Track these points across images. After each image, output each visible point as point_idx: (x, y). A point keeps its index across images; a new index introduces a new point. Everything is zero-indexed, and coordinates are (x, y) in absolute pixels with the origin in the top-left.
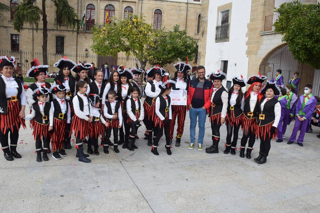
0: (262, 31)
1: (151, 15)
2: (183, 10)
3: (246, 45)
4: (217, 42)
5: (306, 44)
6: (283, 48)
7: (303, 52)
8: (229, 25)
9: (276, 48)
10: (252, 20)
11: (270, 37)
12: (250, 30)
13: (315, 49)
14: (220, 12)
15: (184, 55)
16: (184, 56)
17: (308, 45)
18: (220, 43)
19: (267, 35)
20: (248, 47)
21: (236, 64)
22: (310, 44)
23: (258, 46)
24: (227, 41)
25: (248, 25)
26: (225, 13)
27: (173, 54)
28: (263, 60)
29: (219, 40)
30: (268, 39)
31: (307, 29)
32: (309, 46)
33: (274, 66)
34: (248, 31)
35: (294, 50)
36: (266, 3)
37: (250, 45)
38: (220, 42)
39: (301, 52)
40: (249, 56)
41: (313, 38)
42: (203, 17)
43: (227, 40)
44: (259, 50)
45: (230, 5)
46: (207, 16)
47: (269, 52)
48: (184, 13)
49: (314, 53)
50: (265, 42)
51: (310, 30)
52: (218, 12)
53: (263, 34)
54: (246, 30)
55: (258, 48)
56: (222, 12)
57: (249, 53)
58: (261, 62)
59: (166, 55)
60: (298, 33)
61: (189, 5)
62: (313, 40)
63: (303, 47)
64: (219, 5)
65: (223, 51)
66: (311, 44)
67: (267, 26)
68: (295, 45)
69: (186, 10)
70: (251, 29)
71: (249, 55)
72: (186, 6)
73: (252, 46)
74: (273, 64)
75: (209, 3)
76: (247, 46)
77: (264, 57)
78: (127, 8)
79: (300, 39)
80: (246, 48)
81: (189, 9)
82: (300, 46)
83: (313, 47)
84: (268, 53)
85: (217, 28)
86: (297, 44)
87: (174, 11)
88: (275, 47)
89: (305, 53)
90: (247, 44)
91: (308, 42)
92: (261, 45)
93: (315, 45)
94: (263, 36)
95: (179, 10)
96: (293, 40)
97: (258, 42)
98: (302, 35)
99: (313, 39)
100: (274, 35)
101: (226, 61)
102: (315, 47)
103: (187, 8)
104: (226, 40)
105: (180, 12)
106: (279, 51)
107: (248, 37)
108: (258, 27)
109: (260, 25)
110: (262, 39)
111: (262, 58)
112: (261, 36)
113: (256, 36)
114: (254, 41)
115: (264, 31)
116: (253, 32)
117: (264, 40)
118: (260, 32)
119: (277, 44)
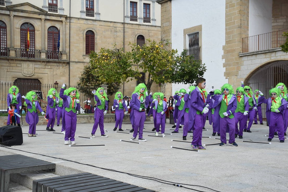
0: (240, 53)
1: (82, 38)
2: (119, 31)
3: (223, 67)
6: (268, 66)
8: (201, 48)
9: (259, 67)
10: (227, 42)
11: (250, 58)
14: (187, 35)
19: (247, 56)
23: (237, 67)
25: (224, 48)
26: (192, 36)
28: (245, 80)
30: (248, 59)
33: (259, 85)
34: (224, 54)
36: (241, 25)
37: (228, 67)
40: (228, 78)
42: (164, 40)
44: (239, 71)
45: (200, 27)
46: (171, 39)
48: (121, 34)
50: (245, 63)
52: (185, 35)
53: (242, 55)
54: (222, 52)
55: (238, 69)
56: (189, 35)
57: (228, 75)
61: (126, 25)
64: (185, 28)
67: (245, 47)
69: (122, 31)
70: (227, 51)
71: (228, 77)
72: (122, 26)
73: (230, 67)
74: (257, 84)
75: (171, 26)
76: (225, 68)
77: (246, 77)
78: (51, 28)
80: (224, 70)
81: (126, 30)
84: (250, 73)
87: (109, 33)
88: (258, 67)
90: (225, 65)
92: (241, 66)
94: (242, 57)
95: (115, 32)
97: (237, 63)
100: (255, 55)
103: (123, 28)
105: (115, 34)
106: (262, 69)
107: (224, 59)
108: (236, 49)
109: (238, 47)
110: (241, 60)
111: (244, 79)
112: (241, 57)
113: (234, 58)
114: (233, 62)
115: (242, 53)
116: (230, 53)
117: (244, 61)
118: (238, 54)
119: (260, 64)
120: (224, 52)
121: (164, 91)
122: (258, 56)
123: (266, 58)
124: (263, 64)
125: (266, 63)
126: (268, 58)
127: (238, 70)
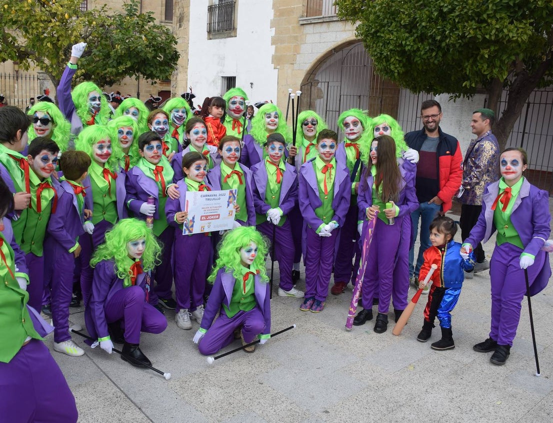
0: (302, 16)
3: (272, 44)
4: (211, 39)
5: (404, 43)
6: (346, 50)
7: (397, 58)
8: (236, 4)
9: (332, 50)
11: (318, 28)
12: (278, 14)
13: (419, 53)
15: (152, 66)
16: (152, 69)
17: (406, 45)
18: (218, 40)
19: (313, 25)
20: (276, 48)
21: (252, 84)
22: (409, 44)
23: (295, 46)
24: (233, 37)
25: (275, 5)
27: (129, 64)
28: (307, 74)
29: (216, 34)
30: (314, 32)
31: (404, 13)
32: (409, 47)
33: (329, 87)
34: (274, 17)
35: (379, 55)
37: (279, 44)
38: (218, 38)
39: (392, 60)
40: (278, 67)
41: (414, 31)
43: (233, 34)
44: (298, 55)
47: (319, 58)
49: (417, 61)
50: (309, 39)
51: (409, 15)
53: (305, 22)
54: (270, 14)
55: (297, 51)
57: (278, 60)
58: (303, 79)
59: (113, 67)
60: (386, 21)
62: (416, 35)
63: (397, 49)
65: (224, 57)
66: (412, 44)
67: (312, 5)
68: (381, 44)
70: (281, 13)
71: (279, 65)
73: (283, 45)
74: (326, 84)
76: (274, 46)
77: (308, 69)
79: (391, 32)
80: (272, 50)
82: (391, 47)
83: (415, 49)
84: (316, 60)
85: (211, 9)
86: (386, 43)
88: (330, 49)
89: (400, 62)
90: (274, 41)
91: (406, 40)
92: (302, 44)
93: (419, 45)
94: (305, 26)
96: (378, 34)
97: (296, 38)
98: (394, 24)
99: (414, 33)
100: (327, 24)
101: (232, 77)
102: (418, 49)
104: (230, 33)
106: (338, 56)
107: (274, 28)
108: (294, 8)
109: (298, 5)
110: (303, 32)
111: (305, 71)
112: (302, 27)
113: (290, 26)
114: (288, 35)
115: (307, 17)
116: (285, 17)
117: (307, 35)
118: (299, 18)
119: (332, 43)
120: (275, 14)
121: (175, 86)
122: (332, 24)
123: (345, 31)
124: (340, 43)
125: (344, 41)
126: (348, 32)
127: (296, 53)
